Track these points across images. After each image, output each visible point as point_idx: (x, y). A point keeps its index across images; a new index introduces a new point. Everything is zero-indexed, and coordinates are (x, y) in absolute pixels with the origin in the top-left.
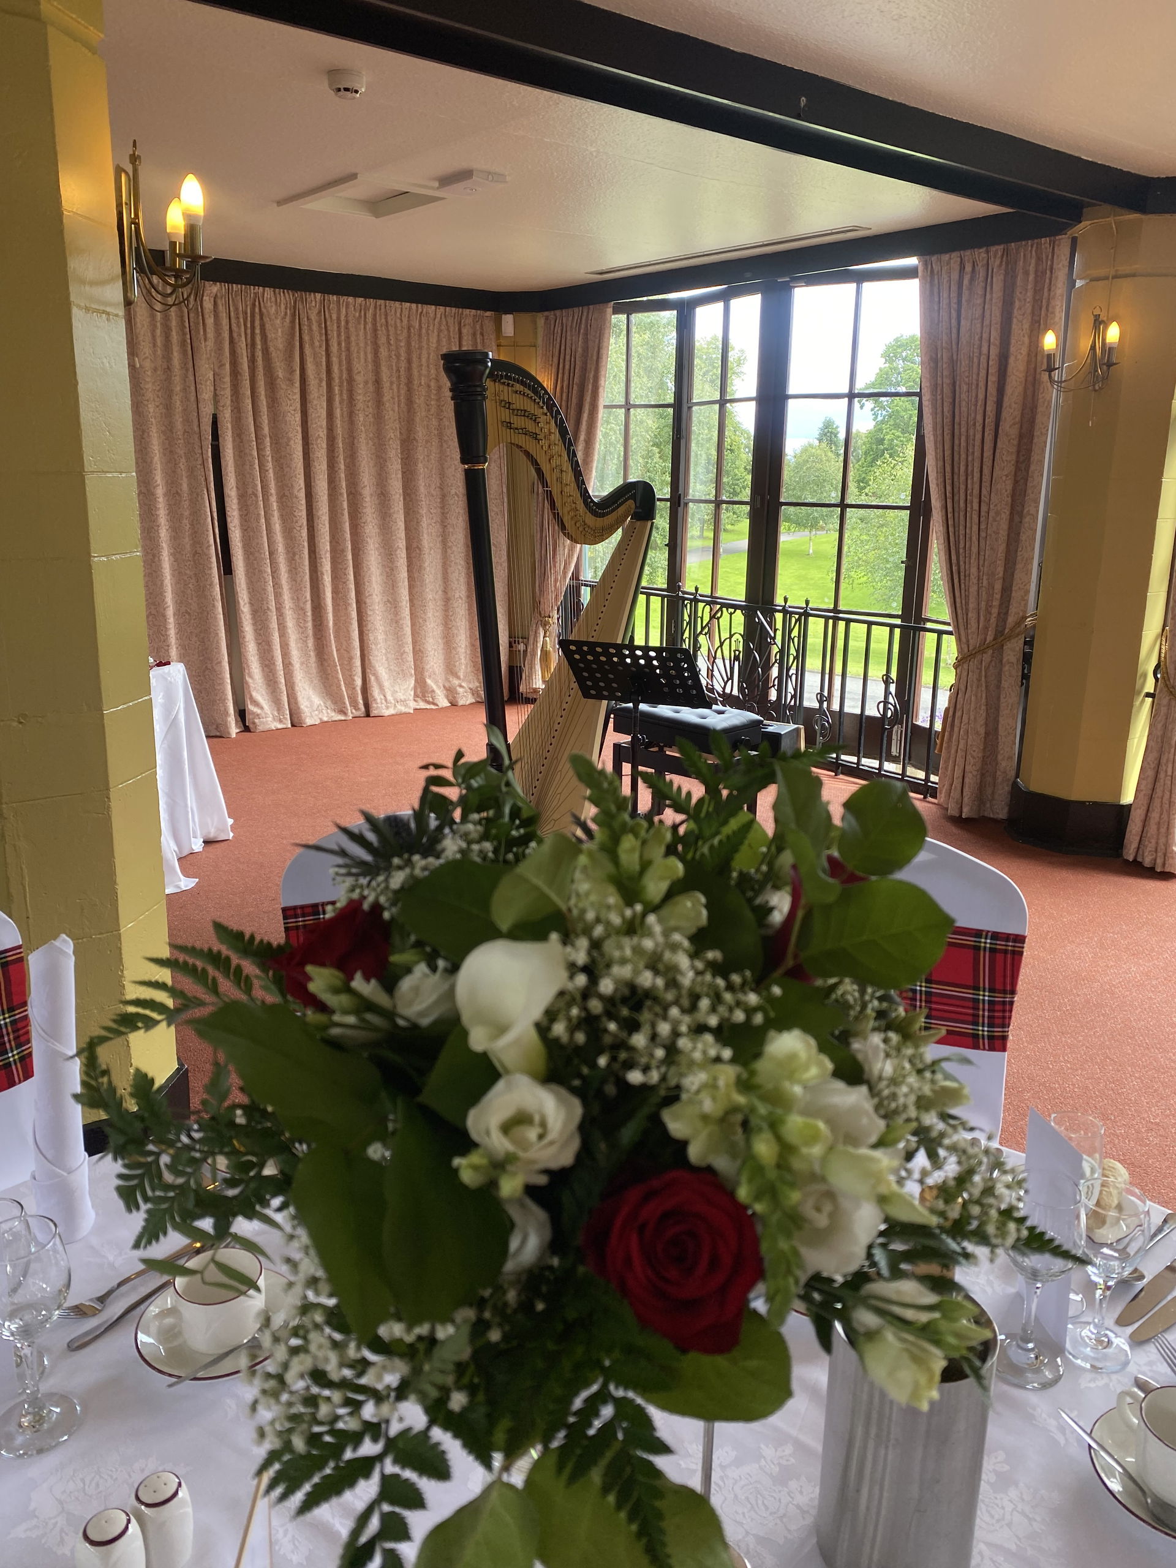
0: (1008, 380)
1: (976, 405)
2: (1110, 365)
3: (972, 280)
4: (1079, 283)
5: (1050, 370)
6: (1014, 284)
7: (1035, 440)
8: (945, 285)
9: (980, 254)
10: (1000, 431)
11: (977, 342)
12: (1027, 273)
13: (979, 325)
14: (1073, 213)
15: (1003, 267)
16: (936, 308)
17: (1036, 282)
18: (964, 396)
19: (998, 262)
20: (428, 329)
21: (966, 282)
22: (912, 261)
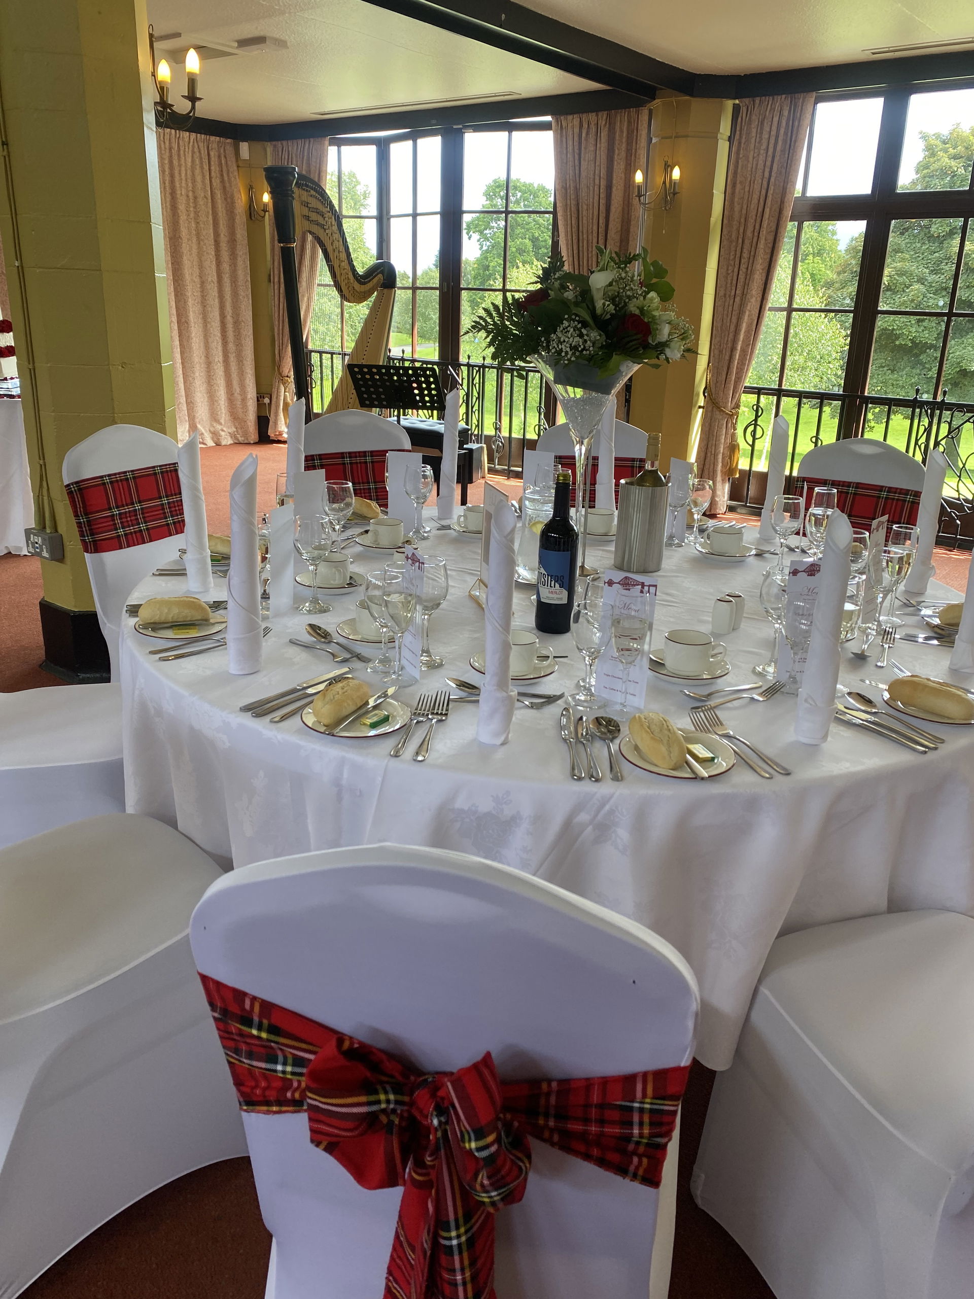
0: (612, 202)
1: (593, 219)
2: (675, 194)
3: (587, 134)
4: (654, 141)
5: (639, 196)
6: (614, 138)
7: (630, 243)
8: (571, 136)
9: (592, 117)
10: (608, 237)
11: (592, 176)
12: (622, 131)
13: (593, 165)
14: (650, 93)
15: (607, 126)
16: (565, 152)
17: (628, 137)
18: (585, 213)
19: (604, 123)
20: (184, 151)
21: (584, 135)
22: (548, 118)
